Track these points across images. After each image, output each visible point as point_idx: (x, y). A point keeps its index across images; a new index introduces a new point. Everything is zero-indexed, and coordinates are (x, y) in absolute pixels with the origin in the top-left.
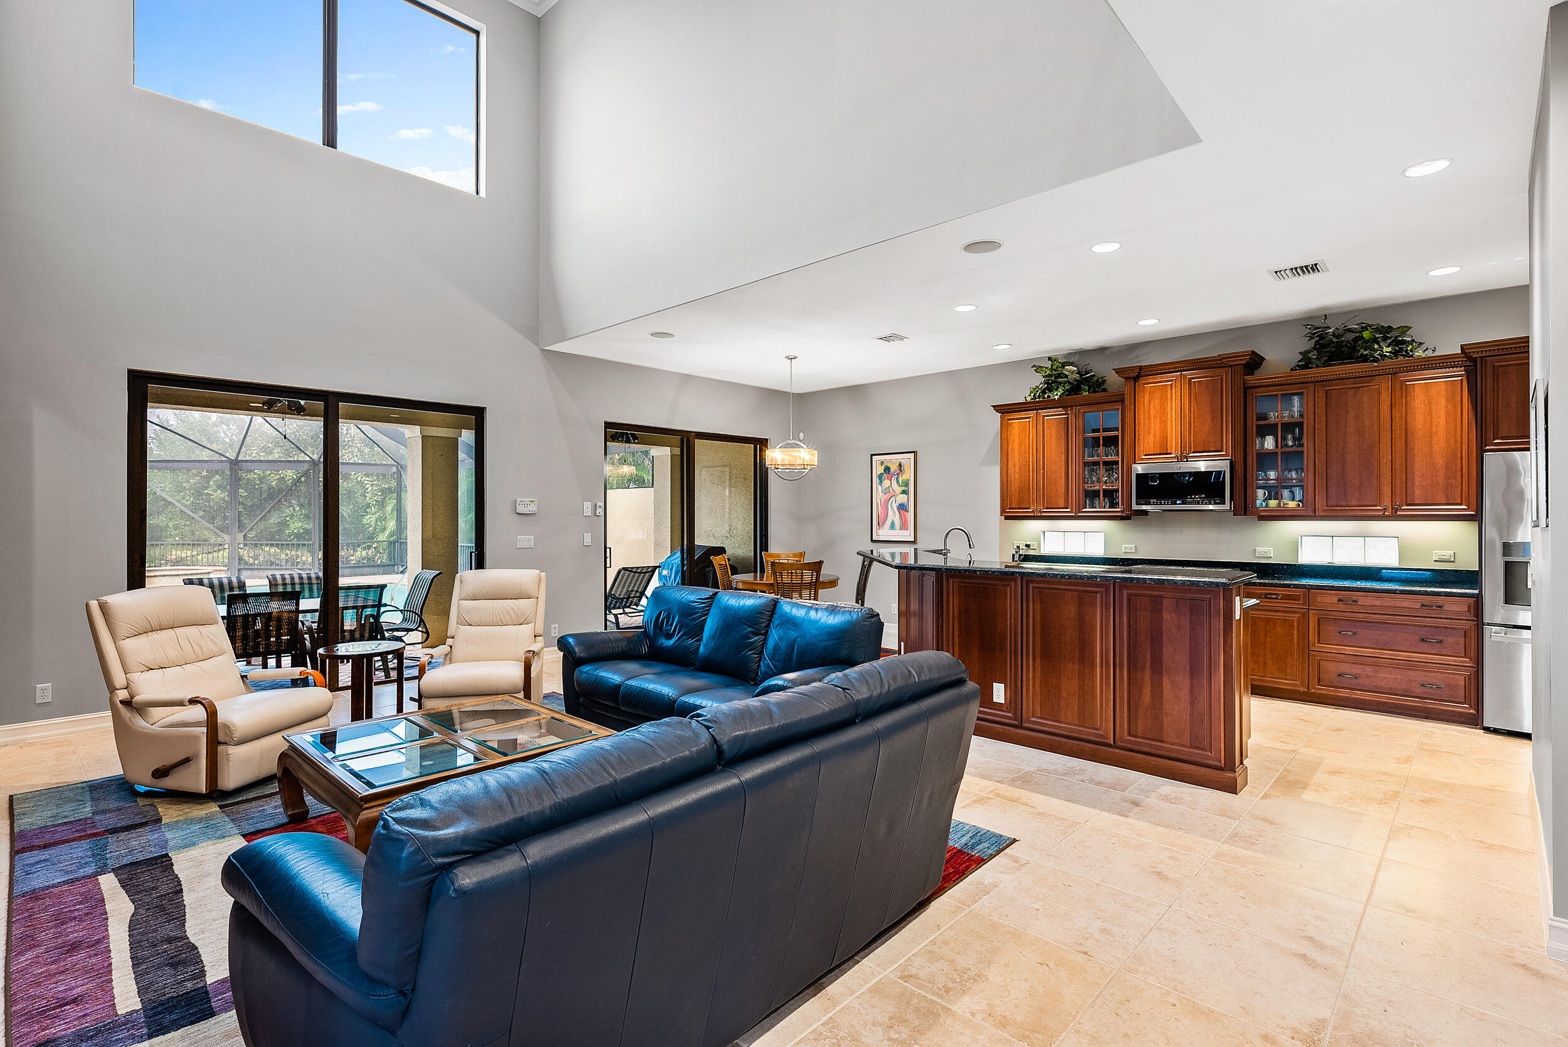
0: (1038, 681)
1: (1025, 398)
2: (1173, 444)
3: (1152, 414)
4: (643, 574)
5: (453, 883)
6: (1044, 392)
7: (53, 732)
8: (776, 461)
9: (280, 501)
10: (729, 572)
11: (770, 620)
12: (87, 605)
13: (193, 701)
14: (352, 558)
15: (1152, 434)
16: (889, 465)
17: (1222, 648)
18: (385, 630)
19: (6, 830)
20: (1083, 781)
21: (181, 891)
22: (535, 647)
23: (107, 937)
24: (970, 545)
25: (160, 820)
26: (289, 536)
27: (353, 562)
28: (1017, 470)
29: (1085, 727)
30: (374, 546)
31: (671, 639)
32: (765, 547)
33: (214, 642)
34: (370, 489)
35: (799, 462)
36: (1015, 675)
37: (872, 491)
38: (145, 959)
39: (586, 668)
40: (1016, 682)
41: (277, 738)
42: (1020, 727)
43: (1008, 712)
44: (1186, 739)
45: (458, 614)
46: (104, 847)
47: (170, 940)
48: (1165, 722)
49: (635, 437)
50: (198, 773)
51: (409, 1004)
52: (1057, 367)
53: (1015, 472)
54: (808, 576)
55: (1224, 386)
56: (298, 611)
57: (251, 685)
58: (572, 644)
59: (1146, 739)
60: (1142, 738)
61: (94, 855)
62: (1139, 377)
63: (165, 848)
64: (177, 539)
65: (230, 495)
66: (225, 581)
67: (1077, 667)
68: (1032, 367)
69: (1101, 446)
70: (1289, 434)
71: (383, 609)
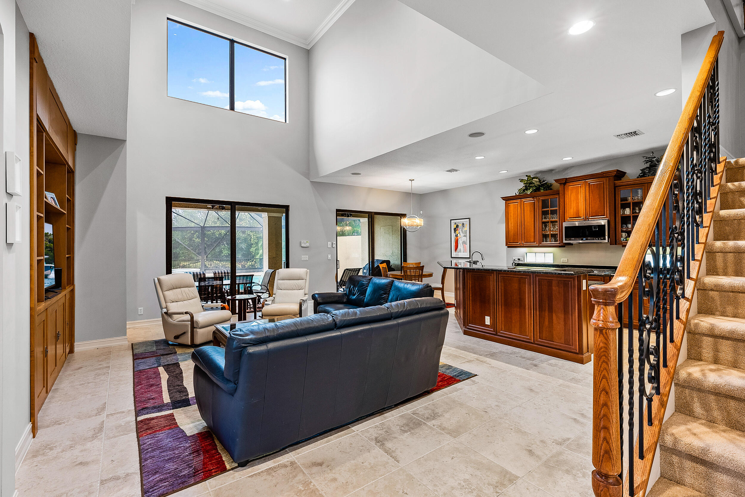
0: (503, 315)
1: (516, 194)
2: (582, 213)
3: (572, 199)
4: (355, 272)
5: (246, 351)
6: (524, 191)
7: (143, 325)
8: (406, 224)
9: (219, 242)
10: (387, 271)
11: (391, 289)
12: (154, 279)
13: (186, 313)
14: (246, 265)
15: (572, 209)
16: (458, 224)
17: (577, 302)
18: (254, 293)
19: (132, 353)
20: (517, 357)
21: (182, 373)
22: (304, 298)
23: (161, 383)
24: (482, 259)
25: (176, 353)
26: (223, 256)
27: (246, 267)
28: (513, 226)
29: (522, 335)
30: (255, 260)
31: (355, 296)
32: (405, 260)
33: (193, 294)
34: (253, 237)
35: (415, 224)
36: (494, 313)
37: (451, 236)
38: (171, 390)
39: (322, 306)
40: (494, 316)
41: (213, 327)
42: (496, 335)
43: (492, 329)
44: (563, 341)
45: (277, 286)
46: (160, 359)
47: (179, 386)
48: (554, 333)
49: (351, 215)
50: (188, 338)
51: (237, 387)
52: (530, 179)
53: (512, 226)
54: (418, 272)
55: (605, 186)
56: (223, 285)
57: (205, 310)
58: (317, 297)
59: (547, 340)
60: (545, 340)
61: (157, 362)
62: (566, 183)
63: (178, 361)
64: (183, 258)
65: (201, 240)
66: (199, 273)
67: (518, 310)
68: (519, 180)
69: (550, 215)
70: (637, 207)
71: (253, 284)
